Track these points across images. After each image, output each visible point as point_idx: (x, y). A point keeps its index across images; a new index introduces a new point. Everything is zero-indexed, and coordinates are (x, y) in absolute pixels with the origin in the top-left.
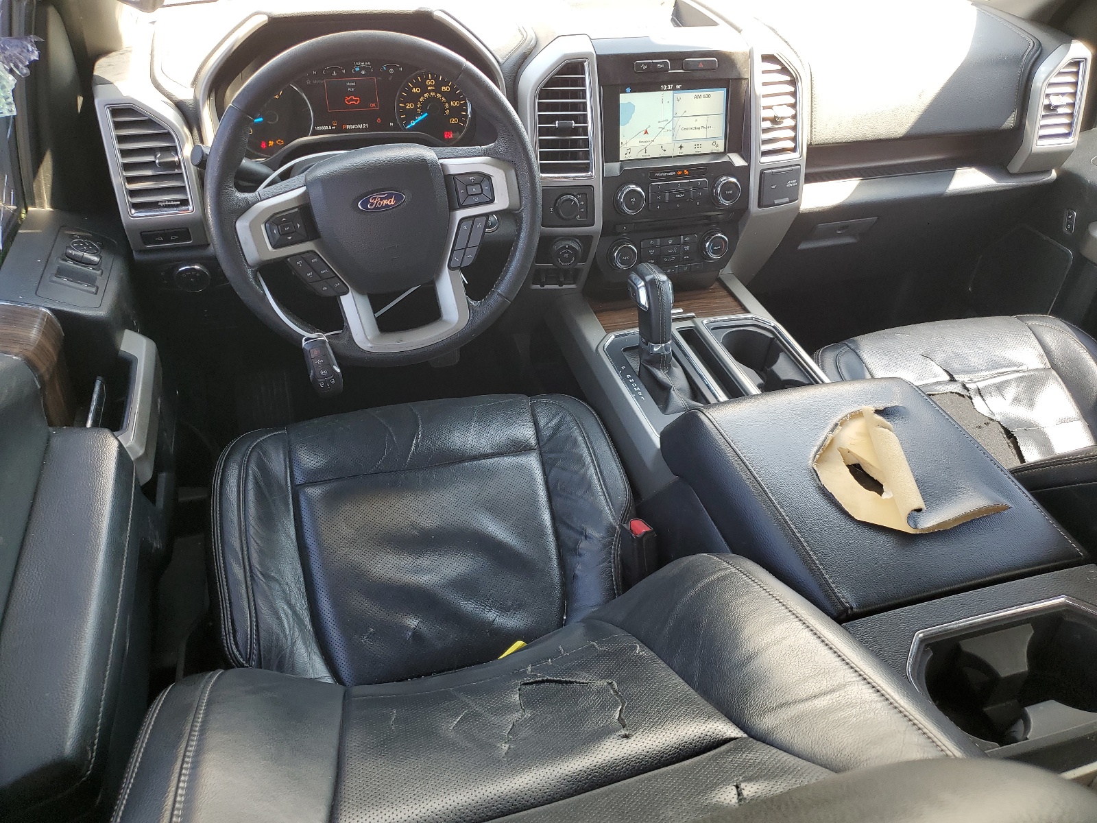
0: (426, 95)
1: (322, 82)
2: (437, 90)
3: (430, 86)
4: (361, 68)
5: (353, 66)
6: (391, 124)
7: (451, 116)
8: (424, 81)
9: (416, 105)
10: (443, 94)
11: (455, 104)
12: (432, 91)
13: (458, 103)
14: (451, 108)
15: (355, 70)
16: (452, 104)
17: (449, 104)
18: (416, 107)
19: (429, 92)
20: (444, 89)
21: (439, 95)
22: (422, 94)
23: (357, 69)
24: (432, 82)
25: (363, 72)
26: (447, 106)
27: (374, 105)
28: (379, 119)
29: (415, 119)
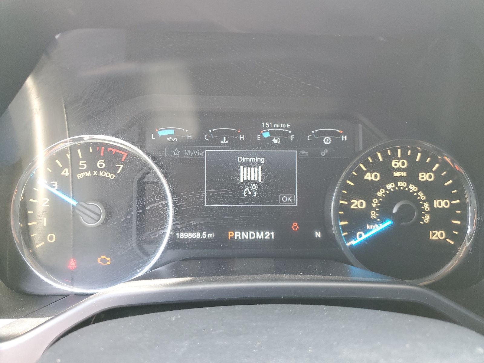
0: (390, 186)
1: (201, 153)
2: (412, 178)
3: (400, 169)
4: (274, 134)
5: (259, 129)
6: (318, 234)
7: (434, 225)
8: (388, 160)
9: (369, 203)
10: (422, 186)
11: (441, 204)
12: (401, 179)
13: (446, 204)
14: (433, 211)
15: (262, 136)
16: (436, 204)
17: (431, 205)
18: (369, 207)
19: (396, 180)
20: (424, 177)
21: (413, 188)
22: (382, 184)
23: (266, 135)
24: (403, 164)
25: (276, 141)
26: (426, 206)
27: (289, 199)
28: (295, 224)
29: (366, 231)
